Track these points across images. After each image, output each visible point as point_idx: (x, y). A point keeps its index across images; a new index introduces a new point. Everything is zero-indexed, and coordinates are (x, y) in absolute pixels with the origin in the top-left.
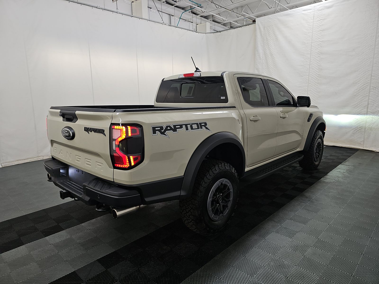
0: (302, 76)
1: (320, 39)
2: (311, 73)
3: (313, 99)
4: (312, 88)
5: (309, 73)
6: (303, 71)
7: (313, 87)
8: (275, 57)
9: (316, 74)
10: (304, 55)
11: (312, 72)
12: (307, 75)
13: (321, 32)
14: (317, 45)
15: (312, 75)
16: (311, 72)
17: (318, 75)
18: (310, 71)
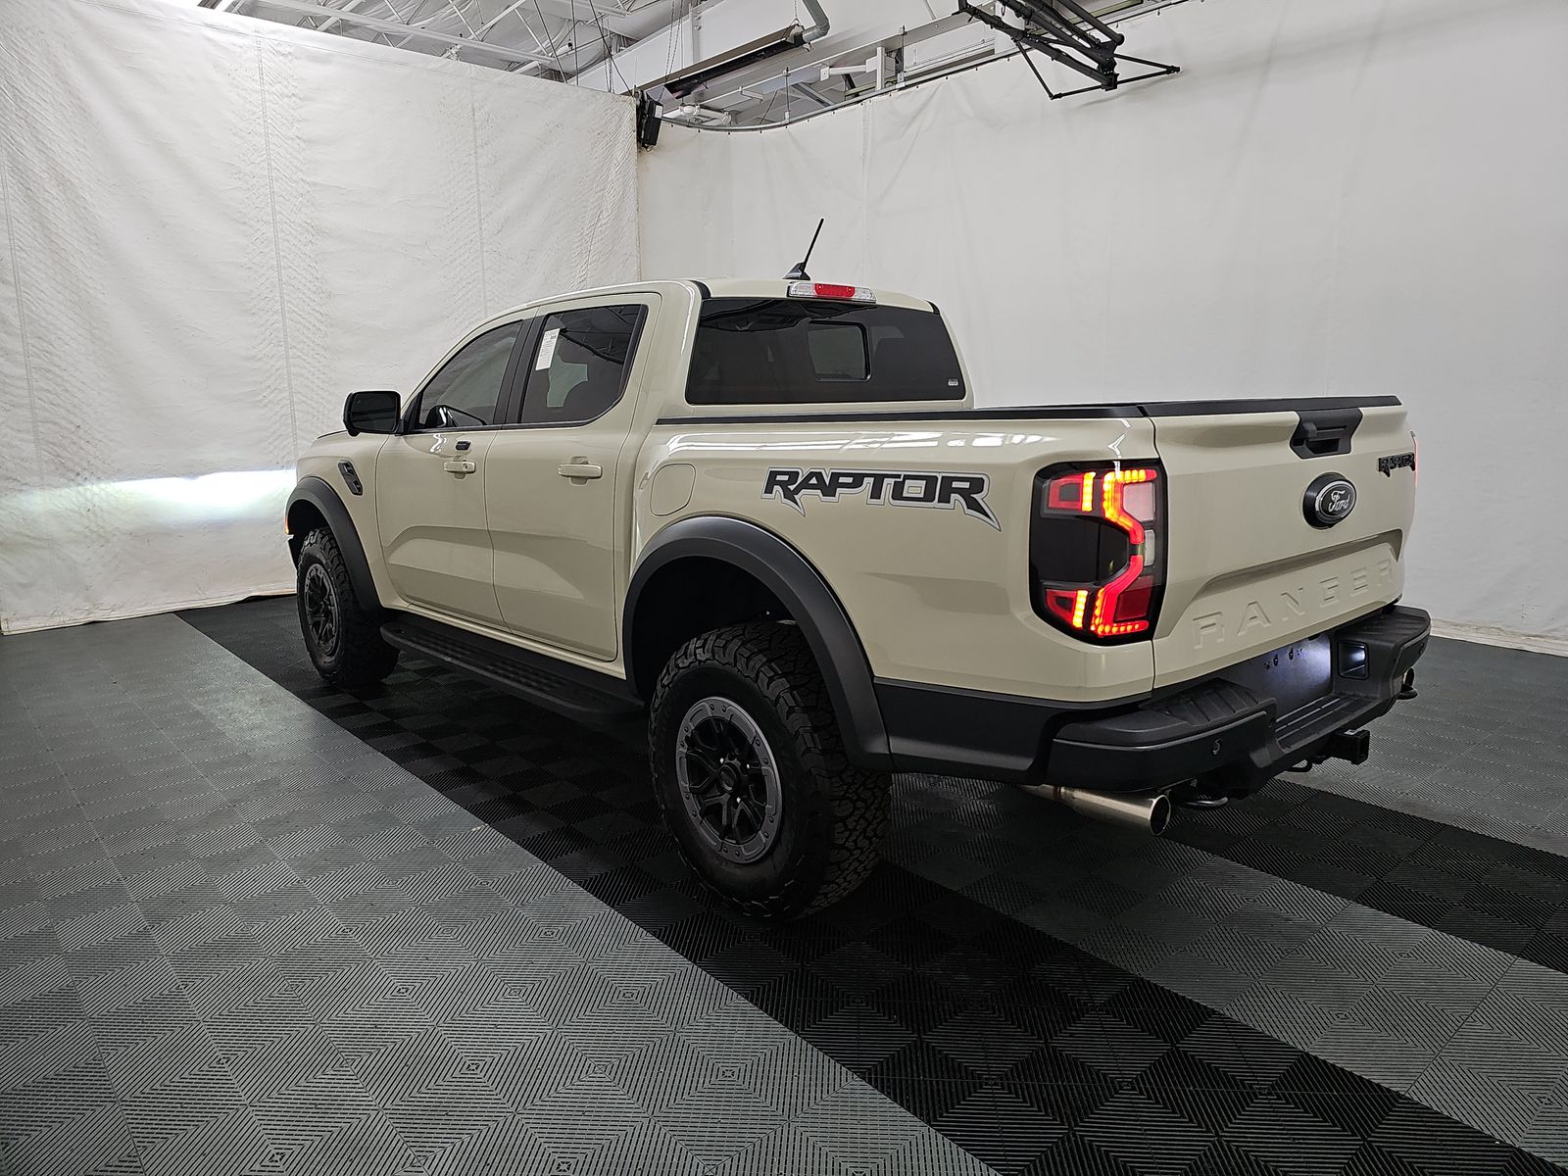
0: (254, 313)
1: (301, 171)
2: (289, 305)
3: (318, 412)
4: (307, 365)
5: (282, 303)
6: (252, 291)
7: (309, 363)
8: (88, 197)
9: (314, 312)
10: (245, 223)
11: (293, 301)
12: (276, 312)
13: (303, 145)
14: (295, 193)
15: (294, 311)
16: (290, 302)
17: (320, 317)
18: (286, 297)
